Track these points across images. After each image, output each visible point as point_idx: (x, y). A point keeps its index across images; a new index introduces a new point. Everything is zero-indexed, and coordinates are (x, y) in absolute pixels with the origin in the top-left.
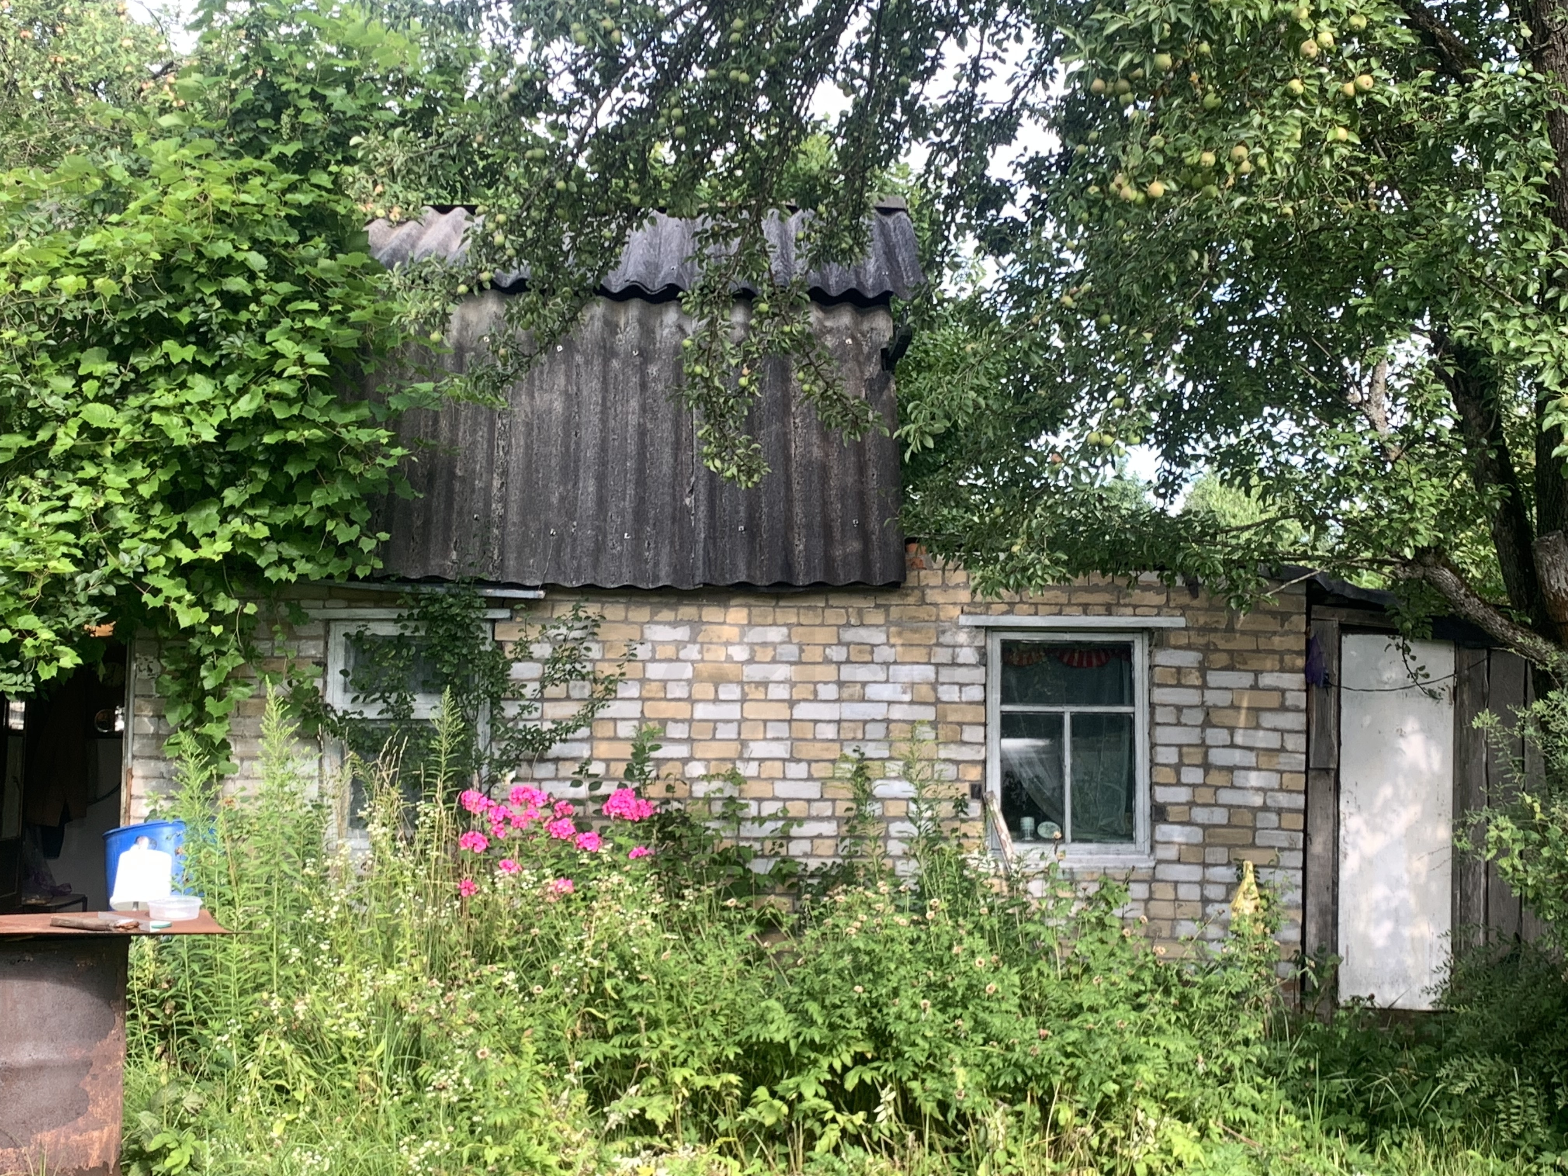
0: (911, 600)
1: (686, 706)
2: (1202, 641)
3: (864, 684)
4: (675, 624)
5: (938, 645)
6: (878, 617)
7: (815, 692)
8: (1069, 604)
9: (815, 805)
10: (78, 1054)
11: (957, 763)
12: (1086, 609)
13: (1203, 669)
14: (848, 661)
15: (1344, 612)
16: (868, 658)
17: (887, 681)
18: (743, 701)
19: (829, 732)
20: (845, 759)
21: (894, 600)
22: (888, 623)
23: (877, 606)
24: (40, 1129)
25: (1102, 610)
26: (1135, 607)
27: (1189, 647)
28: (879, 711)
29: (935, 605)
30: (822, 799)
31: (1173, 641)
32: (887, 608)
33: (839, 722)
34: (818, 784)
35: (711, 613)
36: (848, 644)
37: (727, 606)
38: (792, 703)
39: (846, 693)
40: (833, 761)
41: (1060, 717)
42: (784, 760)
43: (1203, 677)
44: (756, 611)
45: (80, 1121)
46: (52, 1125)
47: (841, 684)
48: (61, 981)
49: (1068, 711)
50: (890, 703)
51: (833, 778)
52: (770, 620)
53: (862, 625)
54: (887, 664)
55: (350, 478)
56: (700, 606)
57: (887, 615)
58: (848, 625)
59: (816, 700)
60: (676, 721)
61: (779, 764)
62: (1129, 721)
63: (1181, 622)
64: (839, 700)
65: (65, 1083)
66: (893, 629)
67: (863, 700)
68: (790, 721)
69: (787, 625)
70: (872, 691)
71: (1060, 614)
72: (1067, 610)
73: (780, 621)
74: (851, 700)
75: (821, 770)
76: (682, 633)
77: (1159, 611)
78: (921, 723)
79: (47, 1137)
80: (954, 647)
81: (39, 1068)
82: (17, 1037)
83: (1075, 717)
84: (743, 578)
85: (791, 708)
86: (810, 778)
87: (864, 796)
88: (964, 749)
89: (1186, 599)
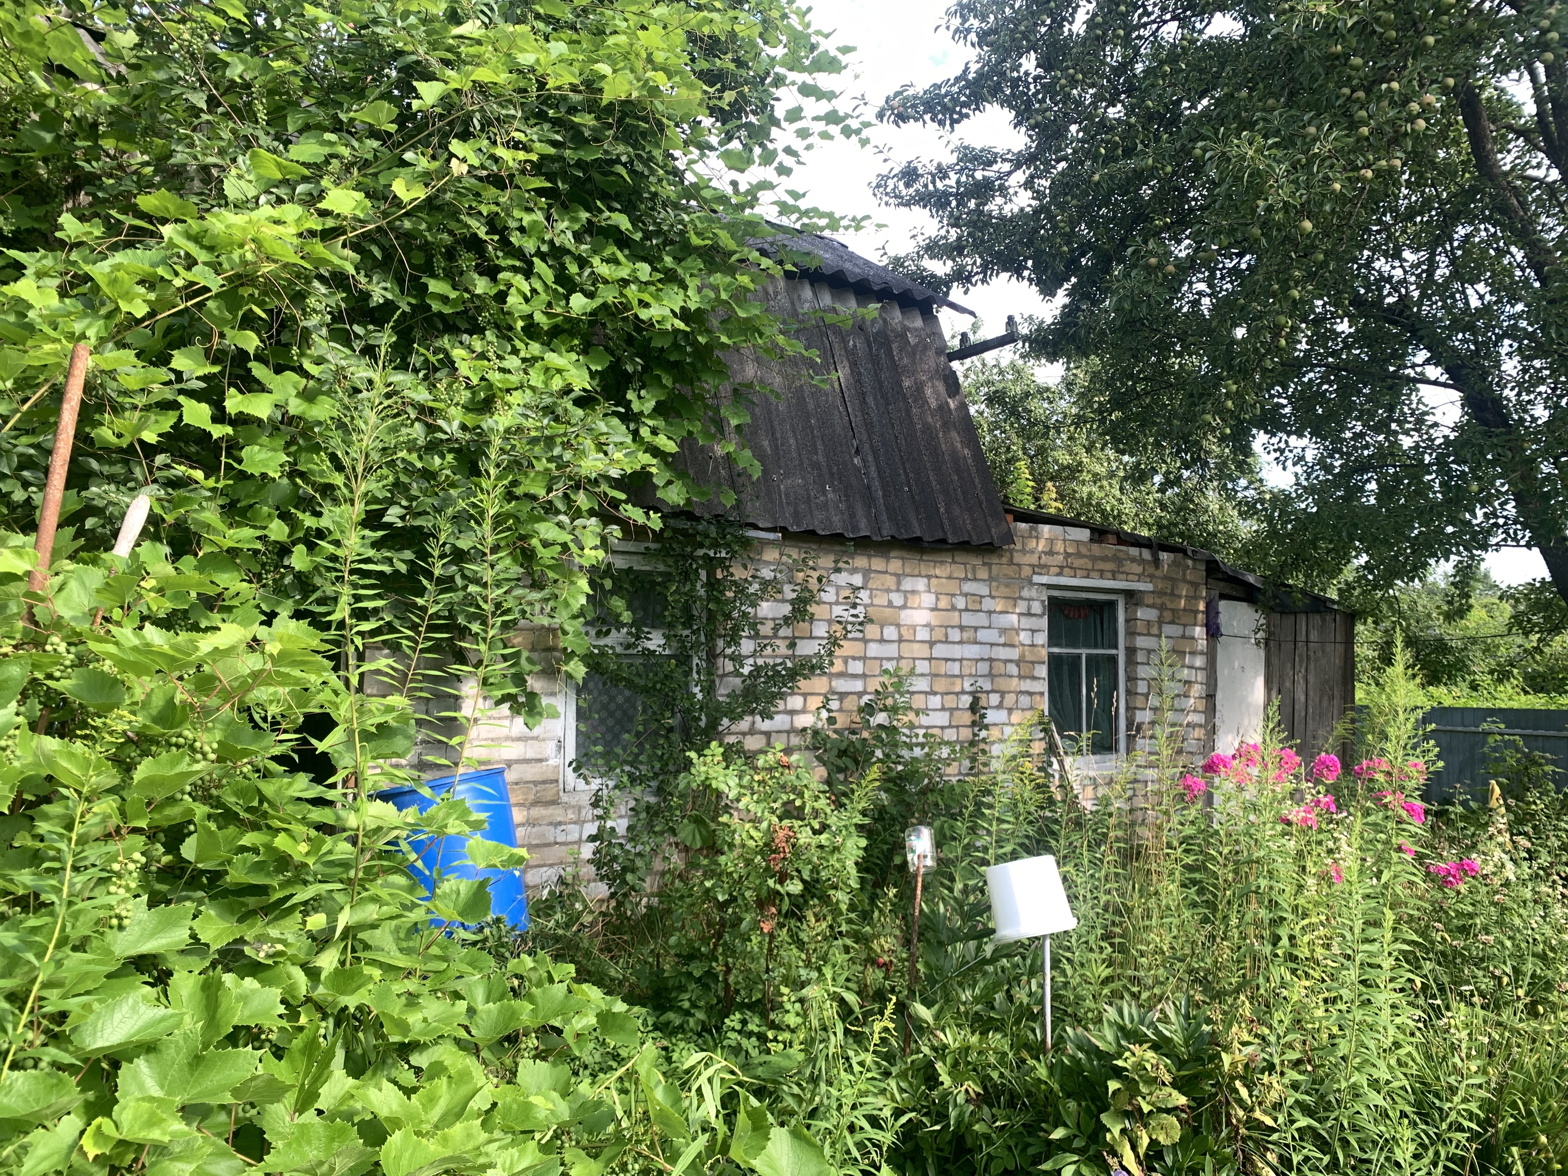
0: (1004, 560)
1: (860, 645)
2: (1158, 601)
3: (976, 629)
4: (854, 571)
5: (1021, 598)
6: (983, 574)
7: (946, 635)
8: (1093, 570)
9: (946, 731)
11: (1031, 694)
12: (1102, 574)
13: (1161, 622)
14: (967, 610)
15: (1222, 584)
16: (978, 607)
17: (990, 627)
18: (901, 640)
19: (955, 669)
20: (963, 692)
21: (995, 560)
22: (991, 579)
23: (984, 564)
25: (1109, 575)
27: (1152, 606)
28: (985, 651)
29: (1019, 565)
30: (950, 726)
31: (1149, 602)
32: (990, 565)
33: (961, 660)
34: (947, 714)
35: (878, 564)
36: (966, 595)
37: (888, 559)
38: (932, 644)
39: (966, 635)
40: (957, 694)
41: (1079, 656)
42: (927, 693)
43: (1160, 628)
44: (907, 563)
47: (962, 628)
49: (1084, 652)
50: (991, 645)
51: (957, 708)
52: (916, 572)
53: (975, 579)
54: (990, 613)
56: (869, 557)
57: (990, 572)
58: (966, 579)
59: (946, 642)
60: (854, 658)
61: (923, 697)
62: (1113, 659)
63: (1149, 587)
64: (961, 642)
66: (994, 584)
67: (976, 642)
68: (930, 659)
69: (929, 577)
70: (982, 635)
71: (1087, 577)
72: (1092, 574)
73: (923, 572)
74: (969, 642)
76: (857, 580)
77: (1140, 577)
78: (1010, 661)
80: (1029, 600)
83: (1088, 657)
84: (915, 534)
85: (931, 648)
86: (943, 709)
87: (979, 723)
88: (1033, 683)
89: (1151, 570)
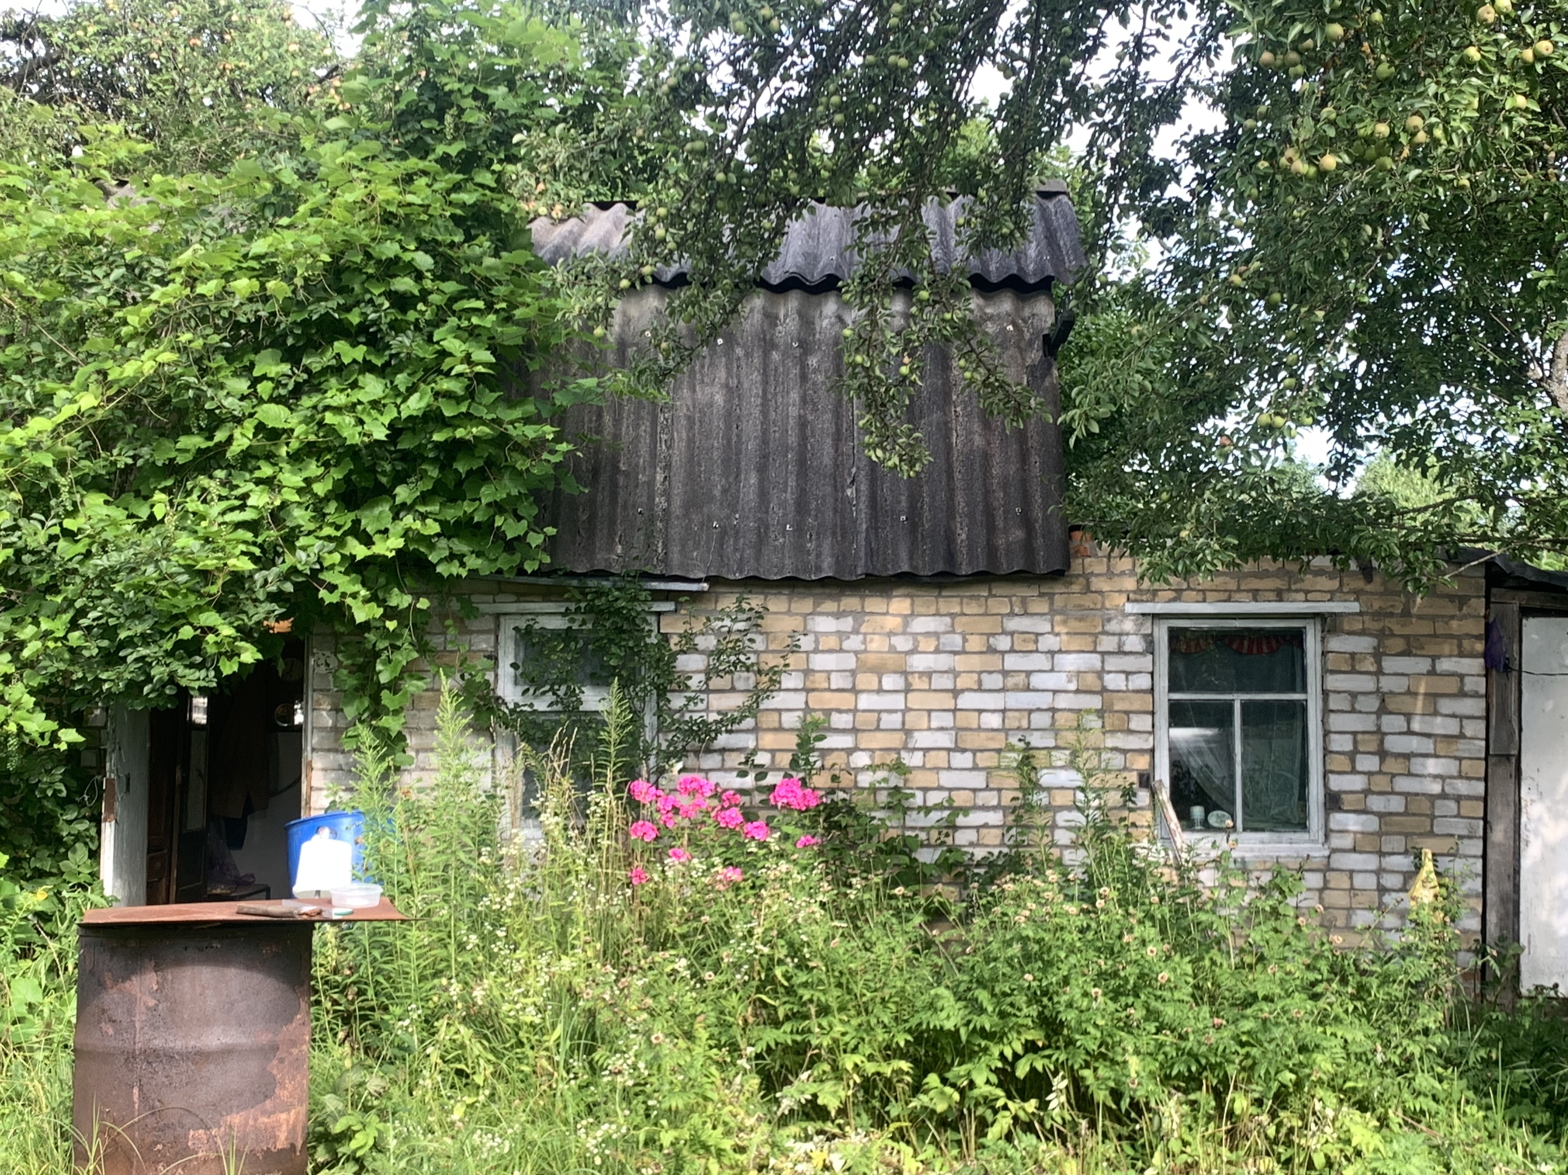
0: (1075, 588)
1: (850, 697)
2: (1376, 626)
3: (1029, 673)
4: (838, 615)
5: (1105, 633)
6: (1042, 606)
7: (980, 682)
8: (1239, 590)
9: (981, 794)
10: (265, 1038)
11: (1124, 752)
12: (1255, 594)
13: (1378, 655)
14: (1012, 651)
15: (1524, 595)
16: (1032, 647)
17: (1052, 670)
18: (908, 690)
19: (993, 721)
20: (1011, 748)
21: (1058, 588)
22: (1053, 612)
23: (1041, 595)
24: (229, 1112)
25: (1272, 596)
26: (1307, 592)
27: (1363, 633)
28: (1046, 700)
29: (1100, 592)
30: (987, 788)
31: (1346, 627)
32: (1051, 596)
33: (1004, 711)
34: (984, 774)
35: (874, 604)
36: (1012, 634)
37: (889, 597)
38: (956, 693)
39: (1011, 681)
40: (999, 751)
41: (1230, 705)
42: (949, 750)
43: (1379, 663)
44: (918, 601)
45: (268, 1104)
46: (240, 1108)
47: (1005, 673)
48: (248, 968)
49: (1238, 699)
50: (1055, 692)
51: (998, 768)
52: (933, 610)
53: (1026, 614)
54: (1052, 653)
55: (518, 474)
56: (863, 597)
57: (1052, 603)
58: (1012, 614)
59: (980, 690)
60: (839, 711)
61: (944, 754)
62: (1302, 708)
63: (1355, 607)
64: (1003, 690)
65: (253, 1066)
66: (1058, 618)
67: (1028, 689)
68: (955, 711)
69: (952, 616)
70: (1037, 681)
71: (1228, 600)
72: (1237, 596)
73: (943, 610)
74: (1016, 689)
75: (984, 759)
76: (847, 624)
77: (1332, 596)
78: (1089, 711)
79: (236, 1119)
80: (1120, 634)
81: (227, 1052)
82: (206, 1022)
83: (1245, 705)
84: (905, 568)
85: (955, 698)
86: (975, 768)
87: (1030, 785)
88: (1131, 738)
89: (1360, 584)
